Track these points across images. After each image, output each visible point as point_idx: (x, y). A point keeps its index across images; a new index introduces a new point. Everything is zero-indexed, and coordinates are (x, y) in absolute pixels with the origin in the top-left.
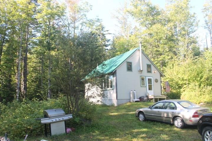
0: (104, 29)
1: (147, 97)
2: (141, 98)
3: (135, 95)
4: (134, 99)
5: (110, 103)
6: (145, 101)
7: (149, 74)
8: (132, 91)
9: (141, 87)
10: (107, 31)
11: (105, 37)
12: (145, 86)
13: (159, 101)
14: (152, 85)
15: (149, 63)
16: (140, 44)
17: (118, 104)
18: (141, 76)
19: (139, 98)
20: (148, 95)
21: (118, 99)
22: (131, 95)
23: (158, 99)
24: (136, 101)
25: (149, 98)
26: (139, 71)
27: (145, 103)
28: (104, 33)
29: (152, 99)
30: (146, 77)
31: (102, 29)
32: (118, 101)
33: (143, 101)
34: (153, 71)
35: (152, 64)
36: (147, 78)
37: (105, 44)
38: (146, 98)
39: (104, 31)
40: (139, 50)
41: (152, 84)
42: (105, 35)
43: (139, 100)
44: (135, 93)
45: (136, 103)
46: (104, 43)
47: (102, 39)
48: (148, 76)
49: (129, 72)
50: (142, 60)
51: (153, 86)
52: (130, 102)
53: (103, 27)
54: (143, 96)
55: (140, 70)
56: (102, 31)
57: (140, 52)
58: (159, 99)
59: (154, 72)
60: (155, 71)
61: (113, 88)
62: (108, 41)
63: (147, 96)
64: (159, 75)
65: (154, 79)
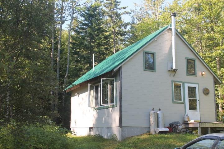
0: (119, 5)
1: (186, 123)
2: (173, 125)
3: (160, 120)
4: (158, 127)
5: (109, 134)
6: (180, 132)
7: (191, 78)
8: (153, 110)
9: (174, 103)
10: (124, 8)
11: (120, 19)
12: (182, 101)
13: (211, 133)
14: (196, 100)
15: (192, 57)
16: (173, 17)
17: (122, 136)
18: (174, 81)
19: (168, 125)
20: (187, 120)
21: (123, 125)
22: (152, 119)
23: (209, 129)
24: (161, 132)
25: (191, 126)
26: (169, 71)
27: (181, 135)
28: (119, 12)
29: (196, 128)
30: (184, 83)
31: (116, 5)
32: (122, 131)
33: (177, 133)
34: (199, 73)
35: (198, 58)
36: (187, 86)
37: (119, 30)
38: (184, 126)
39: (119, 9)
40: (171, 29)
41: (198, 98)
42: (119, 15)
43: (167, 129)
44: (160, 116)
45: (161, 135)
46: (117, 29)
47: (115, 22)
48: (188, 82)
49: (149, 73)
50: (176, 49)
51: (198, 102)
52: (149, 132)
53: (118, 2)
54: (178, 123)
55: (172, 68)
56: (115, 8)
57: (171, 33)
58: (211, 128)
59: (202, 75)
60: (203, 73)
61: (114, 104)
62: (126, 25)
63: (185, 121)
64: (212, 81)
65: (202, 88)
